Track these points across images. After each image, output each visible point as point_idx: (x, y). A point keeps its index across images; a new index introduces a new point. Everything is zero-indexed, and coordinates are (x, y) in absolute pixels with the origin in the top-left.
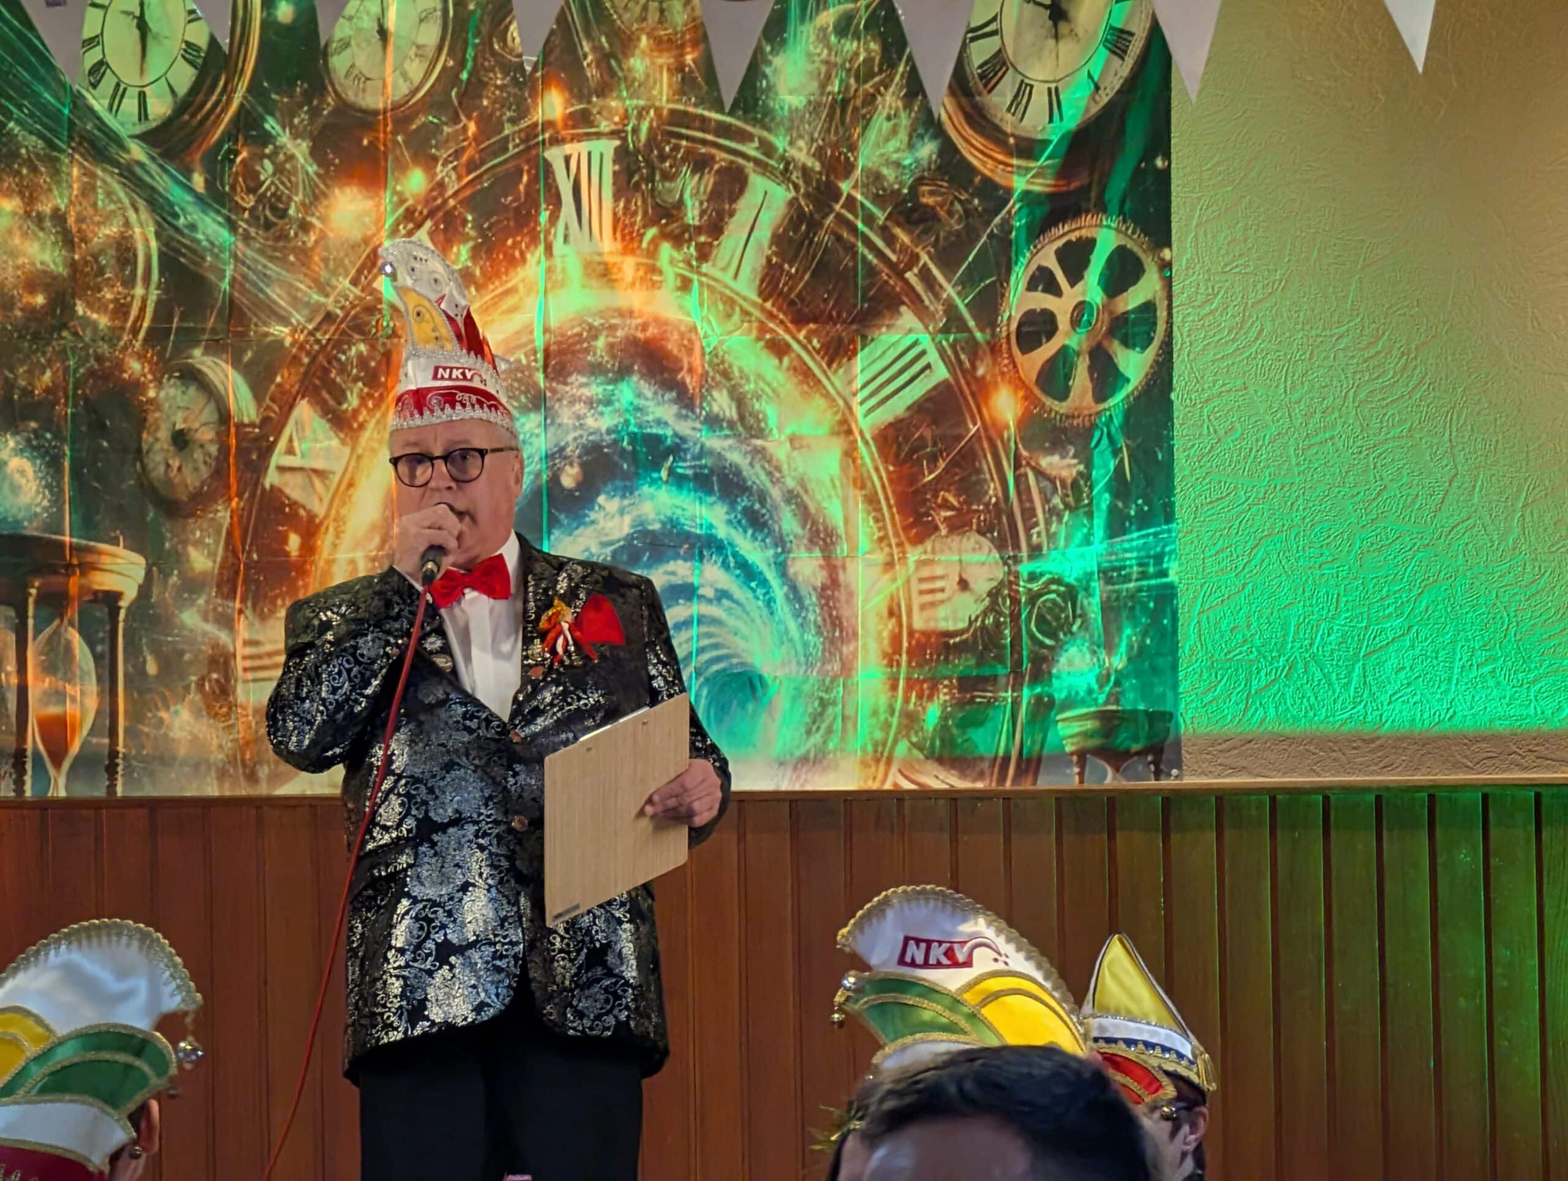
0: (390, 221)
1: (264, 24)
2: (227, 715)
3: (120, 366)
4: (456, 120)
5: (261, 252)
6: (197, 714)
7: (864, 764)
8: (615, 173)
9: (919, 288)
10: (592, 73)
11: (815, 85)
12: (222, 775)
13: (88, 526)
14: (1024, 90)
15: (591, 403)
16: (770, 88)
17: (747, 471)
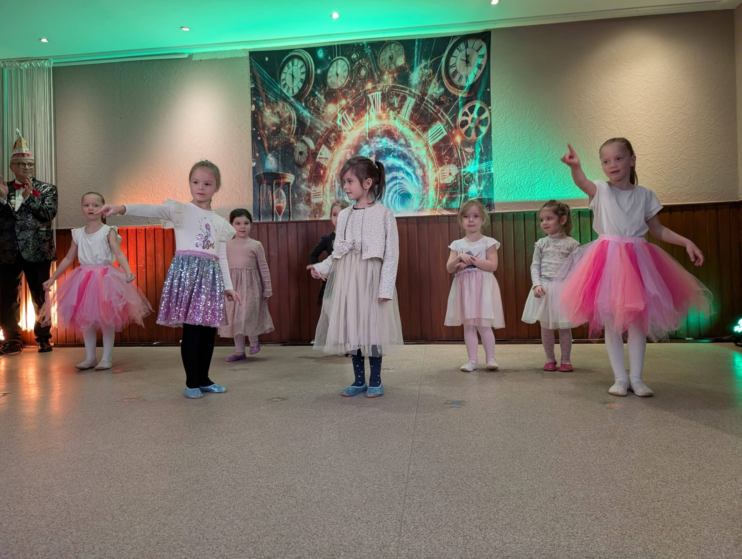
0: (339, 110)
1: (315, 74)
2: (310, 205)
3: (289, 140)
4: (351, 90)
5: (315, 117)
6: (304, 205)
7: (431, 211)
8: (382, 99)
9: (441, 117)
10: (377, 79)
11: (419, 79)
12: (310, 216)
13: (284, 170)
14: (461, 78)
15: (377, 142)
16: (411, 80)
17: (407, 154)
